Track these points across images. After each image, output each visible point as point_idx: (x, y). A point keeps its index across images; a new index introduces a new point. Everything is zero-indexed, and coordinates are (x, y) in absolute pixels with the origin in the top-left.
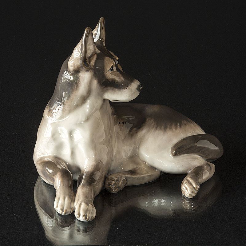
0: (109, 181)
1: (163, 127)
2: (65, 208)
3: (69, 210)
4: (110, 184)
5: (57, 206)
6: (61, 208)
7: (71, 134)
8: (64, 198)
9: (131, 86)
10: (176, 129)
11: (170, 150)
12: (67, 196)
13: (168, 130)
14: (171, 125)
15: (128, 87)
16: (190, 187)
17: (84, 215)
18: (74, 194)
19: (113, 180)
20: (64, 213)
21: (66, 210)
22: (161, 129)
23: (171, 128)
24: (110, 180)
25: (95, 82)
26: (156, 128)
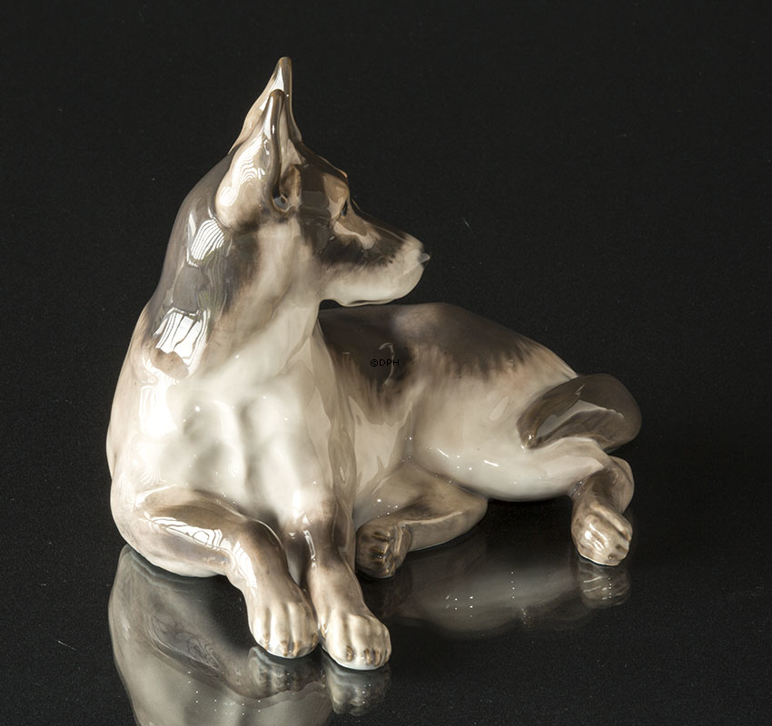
0: (374, 545)
1: (477, 367)
2: (295, 638)
3: (306, 643)
4: (376, 553)
5: (268, 635)
6: (284, 639)
7: (245, 415)
8: (285, 609)
9: (403, 253)
10: (515, 368)
11: (516, 433)
12: (290, 600)
13: (493, 373)
14: (498, 360)
15: (393, 256)
16: (608, 533)
17: (366, 652)
18: (304, 593)
19: (385, 540)
20: (295, 652)
21: (300, 643)
22: (472, 372)
23: (500, 368)
24: (372, 539)
25: (305, 253)
26: (459, 371)
